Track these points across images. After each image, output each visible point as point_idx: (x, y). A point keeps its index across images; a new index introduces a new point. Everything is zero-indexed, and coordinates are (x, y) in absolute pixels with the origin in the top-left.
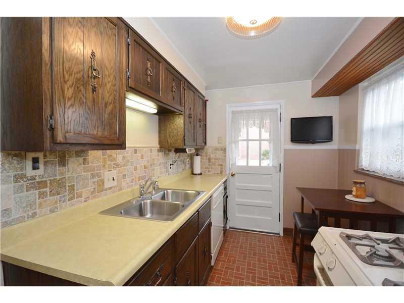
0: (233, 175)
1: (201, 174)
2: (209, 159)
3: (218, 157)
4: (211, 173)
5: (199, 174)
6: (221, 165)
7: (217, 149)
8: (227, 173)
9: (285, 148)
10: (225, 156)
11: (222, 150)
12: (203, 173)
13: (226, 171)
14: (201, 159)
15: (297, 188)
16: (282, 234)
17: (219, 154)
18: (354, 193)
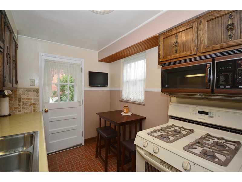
0: (46, 111)
1: (10, 115)
2: (20, 100)
3: (29, 97)
4: (22, 112)
5: (7, 116)
6: (34, 104)
7: (28, 90)
8: (41, 110)
9: (85, 90)
10: (38, 96)
11: (34, 91)
12: (12, 114)
13: (39, 109)
14: (9, 100)
15: (97, 113)
16: (83, 144)
17: (31, 95)
18: (125, 112)
